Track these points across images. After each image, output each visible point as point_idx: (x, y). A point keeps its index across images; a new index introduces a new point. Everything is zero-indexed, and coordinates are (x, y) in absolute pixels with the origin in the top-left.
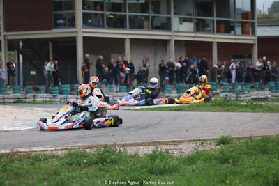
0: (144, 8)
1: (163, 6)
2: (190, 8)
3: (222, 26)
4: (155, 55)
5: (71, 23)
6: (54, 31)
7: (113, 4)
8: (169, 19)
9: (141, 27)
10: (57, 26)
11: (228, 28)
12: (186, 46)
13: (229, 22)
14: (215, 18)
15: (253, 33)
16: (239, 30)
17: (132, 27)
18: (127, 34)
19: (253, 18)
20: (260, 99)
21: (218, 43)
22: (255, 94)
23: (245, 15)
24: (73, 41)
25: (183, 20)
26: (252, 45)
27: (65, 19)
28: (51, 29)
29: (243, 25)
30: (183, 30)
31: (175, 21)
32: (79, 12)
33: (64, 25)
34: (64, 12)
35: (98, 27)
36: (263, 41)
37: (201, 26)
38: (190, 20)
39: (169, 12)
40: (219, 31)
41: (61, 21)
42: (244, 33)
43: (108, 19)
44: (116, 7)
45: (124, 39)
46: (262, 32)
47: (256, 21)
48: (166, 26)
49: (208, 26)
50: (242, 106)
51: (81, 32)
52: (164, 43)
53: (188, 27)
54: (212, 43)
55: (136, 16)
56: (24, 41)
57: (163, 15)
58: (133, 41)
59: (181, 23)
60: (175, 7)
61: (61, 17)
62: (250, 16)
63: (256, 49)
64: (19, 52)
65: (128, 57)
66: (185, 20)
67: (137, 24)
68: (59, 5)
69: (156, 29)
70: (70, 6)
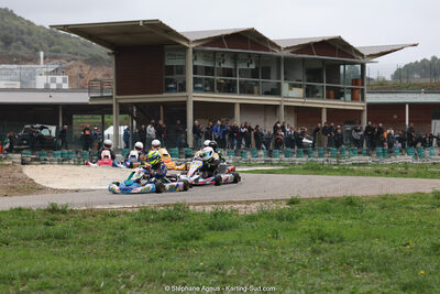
0: (254, 74)
1: (273, 73)
2: (300, 74)
3: (332, 92)
4: (265, 120)
5: (183, 88)
6: (164, 95)
7: (224, 69)
8: (279, 84)
9: (251, 92)
10: (168, 90)
11: (338, 95)
12: (296, 111)
13: (340, 88)
14: (325, 85)
15: (363, 99)
16: (348, 96)
17: (243, 92)
18: (237, 98)
19: (363, 85)
20: (360, 164)
21: (327, 109)
22: (356, 159)
23: (355, 82)
24: (184, 104)
25: (292, 86)
26: (361, 111)
27: (175, 83)
29: (353, 91)
30: (293, 95)
31: (285, 86)
32: (190, 77)
33: (175, 90)
34: (175, 77)
35: (206, 91)
36: (371, 107)
37: (310, 93)
38: (300, 86)
39: (279, 78)
40: (328, 97)
41: (172, 86)
42: (353, 99)
43: (219, 84)
44: (228, 72)
45: (233, 104)
46: (371, 98)
47: (365, 88)
48: (276, 91)
49: (317, 92)
50: (333, 170)
51: (193, 96)
52: (275, 108)
53: (299, 92)
54: (321, 108)
55: (246, 81)
56: (136, 104)
57: (273, 81)
58: (241, 104)
59: (290, 89)
60: (285, 73)
61: (171, 81)
62: (360, 82)
63: (366, 115)
64: (133, 118)
66: (295, 86)
67: (247, 89)
68: (170, 69)
69: (267, 93)
70: (182, 70)
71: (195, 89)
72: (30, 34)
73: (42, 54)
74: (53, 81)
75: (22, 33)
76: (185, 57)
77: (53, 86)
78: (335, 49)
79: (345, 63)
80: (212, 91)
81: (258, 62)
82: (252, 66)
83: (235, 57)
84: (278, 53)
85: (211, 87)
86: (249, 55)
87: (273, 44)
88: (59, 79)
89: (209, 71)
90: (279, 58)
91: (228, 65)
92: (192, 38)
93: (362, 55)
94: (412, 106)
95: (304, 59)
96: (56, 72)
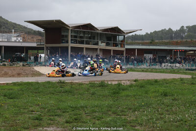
0: (90, 38)
1: (96, 38)
2: (105, 38)
5: (67, 42)
8: (98, 42)
9: (89, 44)
10: (63, 43)
11: (116, 45)
12: (103, 50)
13: (117, 43)
14: (112, 42)
15: (124, 47)
16: (120, 46)
17: (86, 44)
18: (84, 46)
21: (113, 50)
23: (122, 41)
24: (67, 48)
25: (102, 42)
27: (65, 41)
28: (60, 43)
29: (121, 44)
30: (102, 45)
31: (100, 42)
32: (70, 39)
33: (64, 43)
34: (65, 38)
35: (75, 43)
36: (127, 49)
37: (108, 44)
38: (104, 42)
39: (98, 39)
40: (113, 46)
43: (79, 41)
44: (81, 37)
46: (127, 47)
47: (125, 43)
48: (97, 44)
49: (110, 44)
51: (70, 45)
52: (97, 49)
53: (104, 44)
54: (111, 50)
55: (88, 40)
57: (96, 40)
58: (86, 48)
60: (100, 38)
61: (63, 40)
63: (125, 52)
65: (85, 53)
66: (103, 42)
67: (88, 43)
68: (63, 36)
69: (94, 44)
70: (67, 36)
71: (71, 43)
72: (7, 24)
73: (13, 30)
74: (17, 39)
75: (5, 24)
76: (68, 32)
77: (17, 41)
78: (116, 31)
79: (119, 35)
80: (77, 43)
81: (91, 34)
82: (90, 36)
83: (84, 33)
84: (98, 31)
85: (76, 42)
86: (89, 32)
87: (96, 28)
88: (19, 39)
89: (75, 37)
90: (98, 33)
91: (82, 35)
92: (70, 26)
93: (124, 33)
94: (138, 49)
95: (106, 34)
96: (18, 36)
